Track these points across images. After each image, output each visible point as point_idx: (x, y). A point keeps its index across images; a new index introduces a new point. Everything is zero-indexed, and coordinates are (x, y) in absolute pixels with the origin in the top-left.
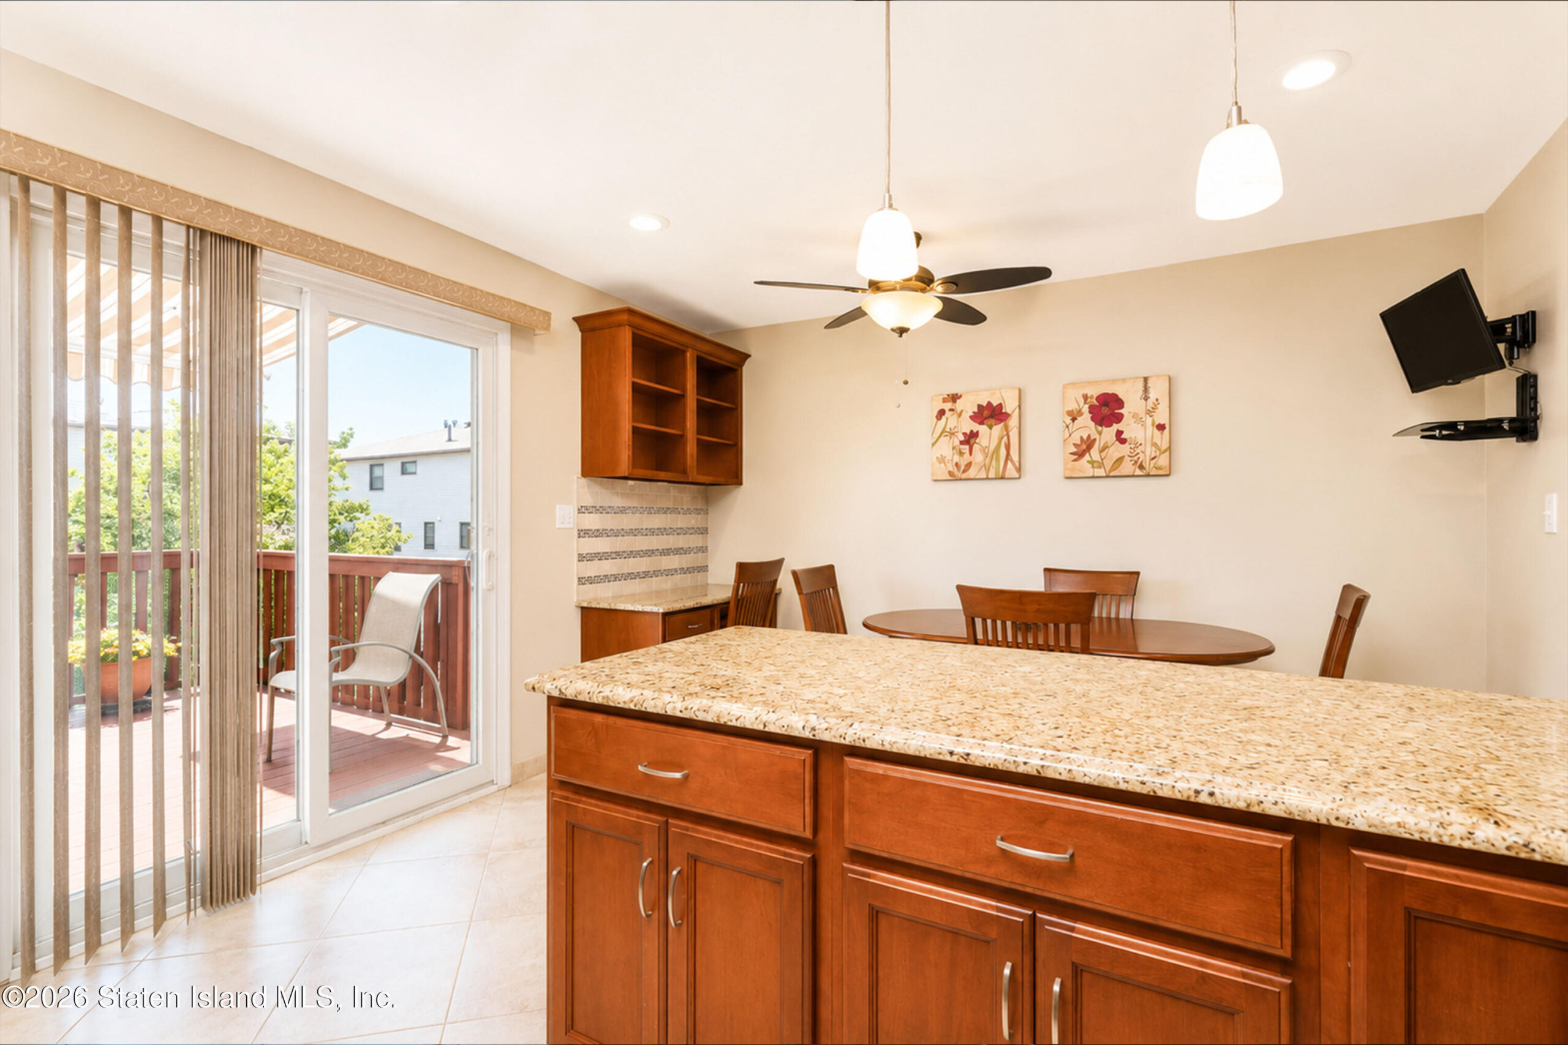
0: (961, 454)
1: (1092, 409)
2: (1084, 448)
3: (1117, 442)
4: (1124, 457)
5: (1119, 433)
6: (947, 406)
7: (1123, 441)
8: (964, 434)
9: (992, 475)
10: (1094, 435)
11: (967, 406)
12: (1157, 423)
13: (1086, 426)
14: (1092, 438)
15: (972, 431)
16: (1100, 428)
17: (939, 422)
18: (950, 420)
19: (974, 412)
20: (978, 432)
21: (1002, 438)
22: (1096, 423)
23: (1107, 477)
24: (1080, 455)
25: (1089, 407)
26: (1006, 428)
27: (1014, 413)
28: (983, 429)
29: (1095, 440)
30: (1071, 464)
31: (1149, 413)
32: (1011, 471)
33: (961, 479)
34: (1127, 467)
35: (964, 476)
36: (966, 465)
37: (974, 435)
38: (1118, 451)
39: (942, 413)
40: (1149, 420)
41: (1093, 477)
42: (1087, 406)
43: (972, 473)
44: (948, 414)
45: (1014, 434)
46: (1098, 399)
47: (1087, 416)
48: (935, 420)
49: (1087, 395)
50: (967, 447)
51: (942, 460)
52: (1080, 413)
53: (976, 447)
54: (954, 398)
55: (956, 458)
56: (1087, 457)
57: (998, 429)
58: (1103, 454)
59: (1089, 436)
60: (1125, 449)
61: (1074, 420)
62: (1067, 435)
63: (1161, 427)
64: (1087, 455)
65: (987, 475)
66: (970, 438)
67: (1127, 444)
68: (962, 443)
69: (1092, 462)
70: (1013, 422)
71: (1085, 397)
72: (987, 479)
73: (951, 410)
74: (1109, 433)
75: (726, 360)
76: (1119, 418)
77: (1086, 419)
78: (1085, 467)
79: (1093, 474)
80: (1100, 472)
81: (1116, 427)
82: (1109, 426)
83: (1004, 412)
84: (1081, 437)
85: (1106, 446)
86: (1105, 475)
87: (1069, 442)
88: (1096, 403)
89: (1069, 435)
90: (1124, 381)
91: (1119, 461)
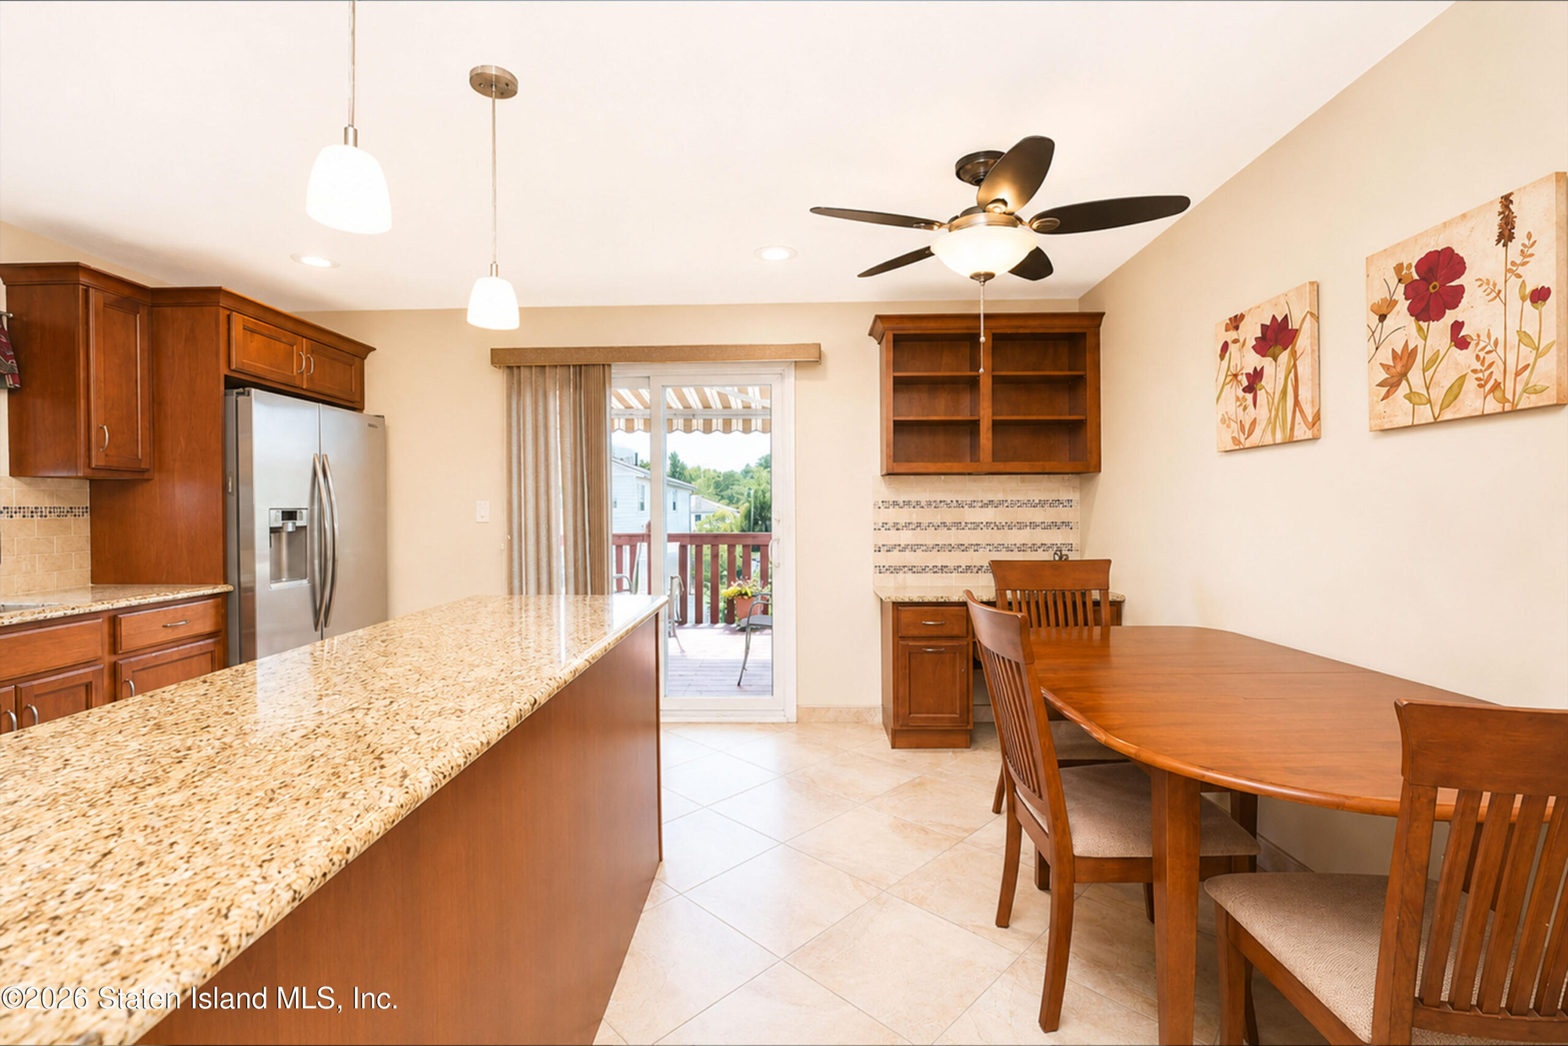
0: (1245, 407)
1: (1410, 290)
2: (1398, 370)
3: (1454, 348)
4: (1466, 375)
5: (1457, 327)
6: (1232, 335)
7: (1463, 345)
8: (1248, 375)
9: (1279, 438)
10: (1415, 341)
11: (1251, 331)
12: (1529, 292)
13: (1401, 323)
14: (1411, 346)
15: (1255, 369)
16: (1424, 325)
17: (1223, 362)
18: (1234, 357)
19: (1256, 339)
20: (1262, 369)
21: (1290, 372)
22: (1418, 319)
23: (1436, 423)
24: (1391, 385)
25: (1406, 288)
26: (1294, 353)
27: (1304, 328)
28: (1267, 363)
29: (1416, 350)
30: (1378, 406)
31: (1511, 271)
32: (1301, 432)
33: (1246, 448)
34: (1472, 401)
35: (1249, 442)
36: (1251, 425)
37: (1256, 376)
38: (1453, 364)
39: (1225, 347)
40: (1512, 288)
41: (1412, 427)
42: (1402, 287)
43: (1255, 439)
44: (1233, 348)
45: (1302, 366)
46: (1419, 266)
47: (1403, 305)
48: (1219, 359)
49: (1400, 264)
50: (1252, 395)
51: (1226, 420)
52: (1392, 303)
53: (1261, 394)
54: (1237, 322)
55: (1240, 415)
56: (1403, 387)
57: (1284, 358)
58: (1429, 374)
59: (1406, 345)
60: (1465, 358)
61: (1382, 318)
62: (1372, 350)
64: (1404, 382)
65: (1274, 439)
66: (1253, 382)
67: (1471, 348)
68: (1245, 390)
69: (1412, 396)
70: (1303, 342)
71: (1399, 270)
72: (1275, 445)
73: (1236, 341)
74: (1439, 330)
76: (1455, 297)
77: (1401, 312)
78: (1400, 409)
79: (1413, 422)
80: (1425, 414)
81: (1450, 316)
82: (1439, 316)
83: (1290, 327)
84: (1393, 350)
85: (1434, 360)
86: (1432, 420)
87: (1376, 363)
88: (1416, 277)
89: (1375, 349)
90: (1464, 216)
91: (1454, 392)
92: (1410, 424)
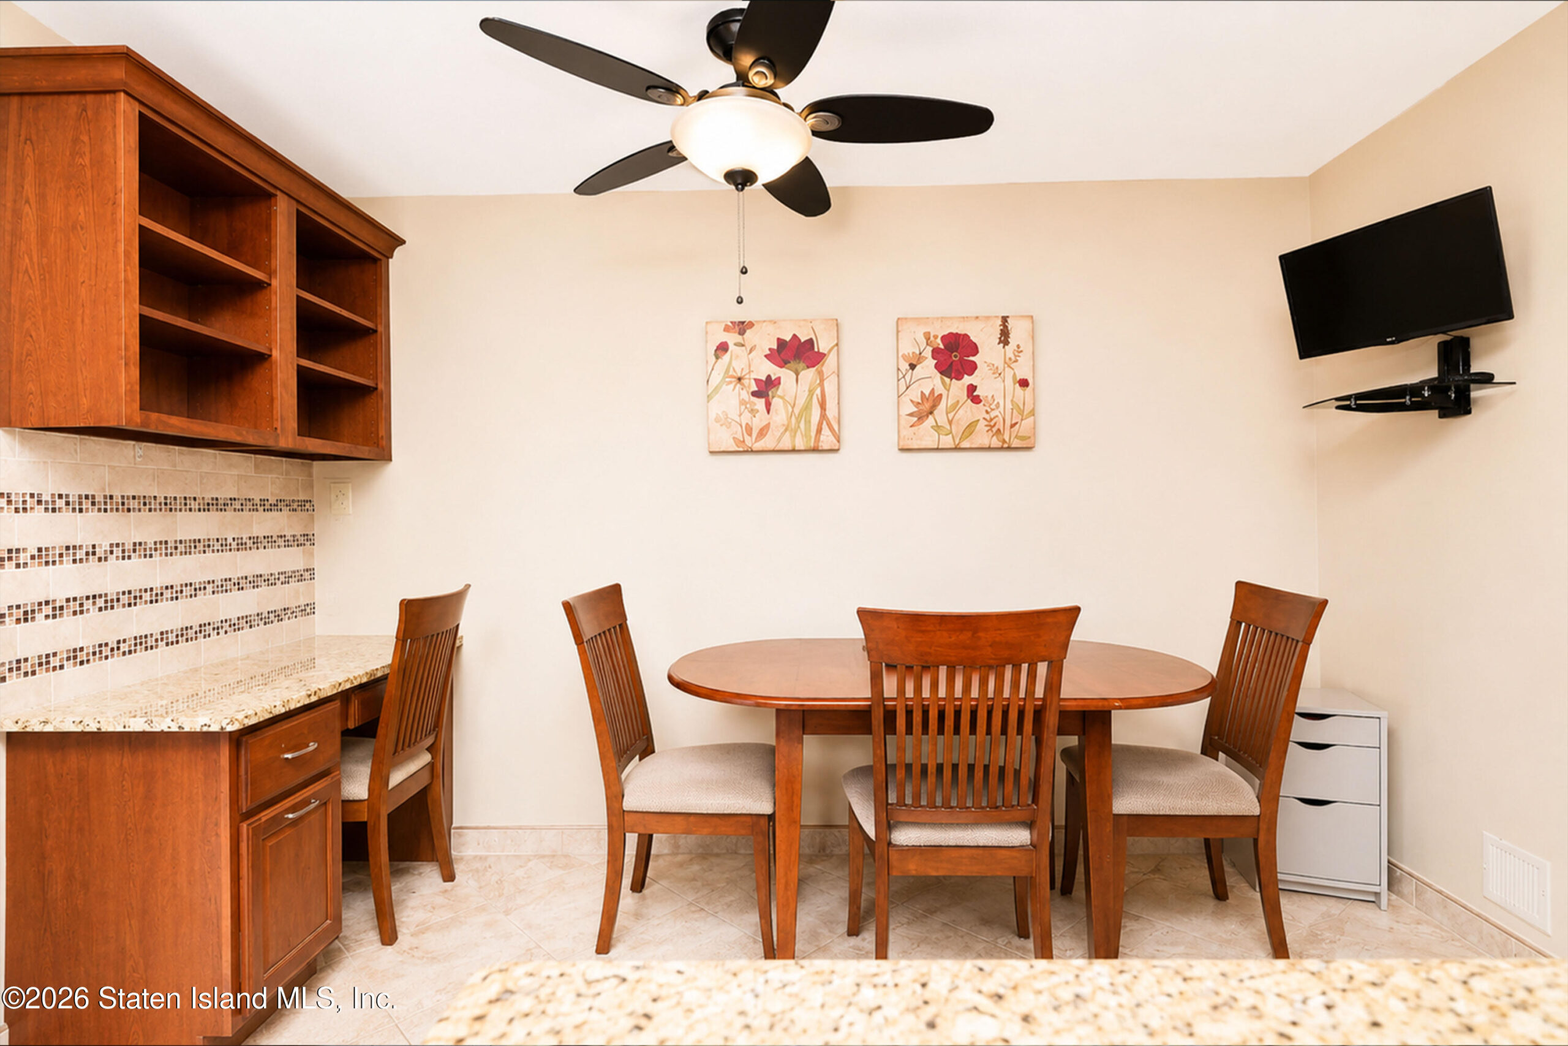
0: (753, 412)
1: (936, 352)
2: (928, 406)
3: (969, 401)
4: (978, 420)
5: (972, 388)
6: (732, 338)
7: (976, 400)
8: (757, 380)
9: (799, 445)
10: (940, 389)
11: (762, 339)
12: (1018, 379)
13: (928, 374)
14: (936, 393)
15: (769, 377)
16: (947, 380)
17: (719, 362)
18: (737, 360)
19: (770, 349)
20: (779, 379)
21: (814, 390)
22: (942, 375)
23: (957, 449)
24: (920, 417)
25: (933, 351)
26: (820, 373)
27: (832, 353)
28: (786, 375)
29: (940, 396)
30: (907, 432)
31: (1009, 363)
32: (827, 440)
33: (752, 451)
34: (982, 437)
35: (758, 446)
36: (762, 430)
37: (772, 383)
38: (969, 412)
39: (723, 348)
40: (1009, 374)
41: (938, 449)
42: (930, 349)
43: (769, 441)
44: (733, 349)
45: (830, 387)
46: (943, 338)
47: (931, 362)
48: (713, 357)
49: (929, 333)
50: (763, 400)
51: (724, 421)
52: (920, 358)
53: (776, 402)
54: (742, 327)
55: (746, 418)
56: (930, 421)
57: (809, 375)
58: (951, 416)
59: (933, 391)
60: (977, 409)
61: (913, 367)
62: (903, 388)
63: (1024, 383)
64: (931, 417)
65: (792, 445)
66: (765, 388)
67: (982, 404)
68: (754, 394)
69: (937, 428)
70: (830, 363)
71: (927, 336)
72: (792, 450)
73: (738, 344)
74: (958, 388)
75: (363, 239)
76: (972, 368)
77: (929, 364)
78: (926, 434)
79: (938, 445)
80: (947, 441)
81: (967, 380)
82: (959, 378)
83: (816, 350)
84: (922, 392)
85: (955, 407)
86: (954, 446)
87: (905, 399)
88: (942, 346)
89: (905, 388)
90: (977, 318)
91: (971, 428)
92: (936, 447)
